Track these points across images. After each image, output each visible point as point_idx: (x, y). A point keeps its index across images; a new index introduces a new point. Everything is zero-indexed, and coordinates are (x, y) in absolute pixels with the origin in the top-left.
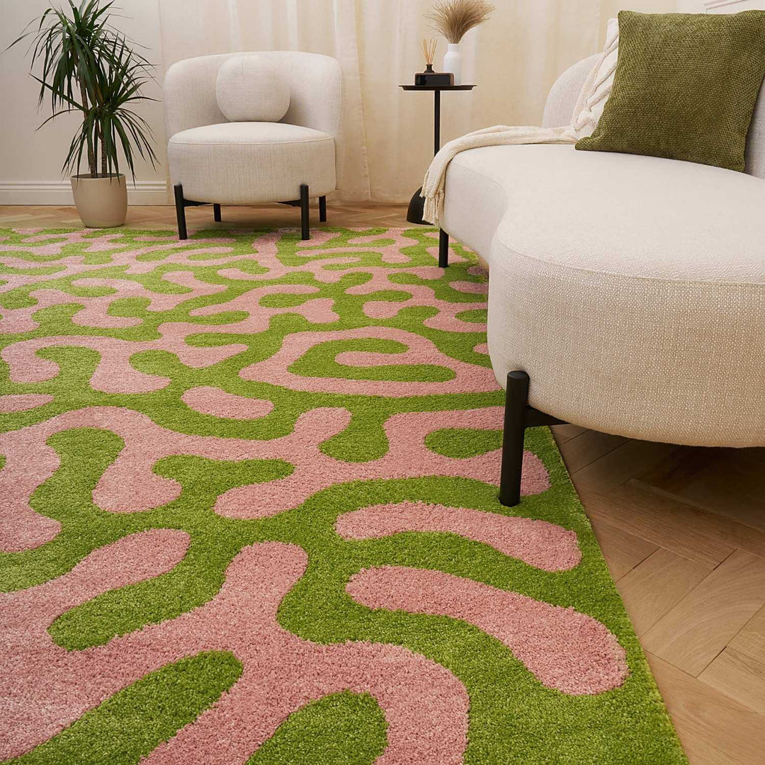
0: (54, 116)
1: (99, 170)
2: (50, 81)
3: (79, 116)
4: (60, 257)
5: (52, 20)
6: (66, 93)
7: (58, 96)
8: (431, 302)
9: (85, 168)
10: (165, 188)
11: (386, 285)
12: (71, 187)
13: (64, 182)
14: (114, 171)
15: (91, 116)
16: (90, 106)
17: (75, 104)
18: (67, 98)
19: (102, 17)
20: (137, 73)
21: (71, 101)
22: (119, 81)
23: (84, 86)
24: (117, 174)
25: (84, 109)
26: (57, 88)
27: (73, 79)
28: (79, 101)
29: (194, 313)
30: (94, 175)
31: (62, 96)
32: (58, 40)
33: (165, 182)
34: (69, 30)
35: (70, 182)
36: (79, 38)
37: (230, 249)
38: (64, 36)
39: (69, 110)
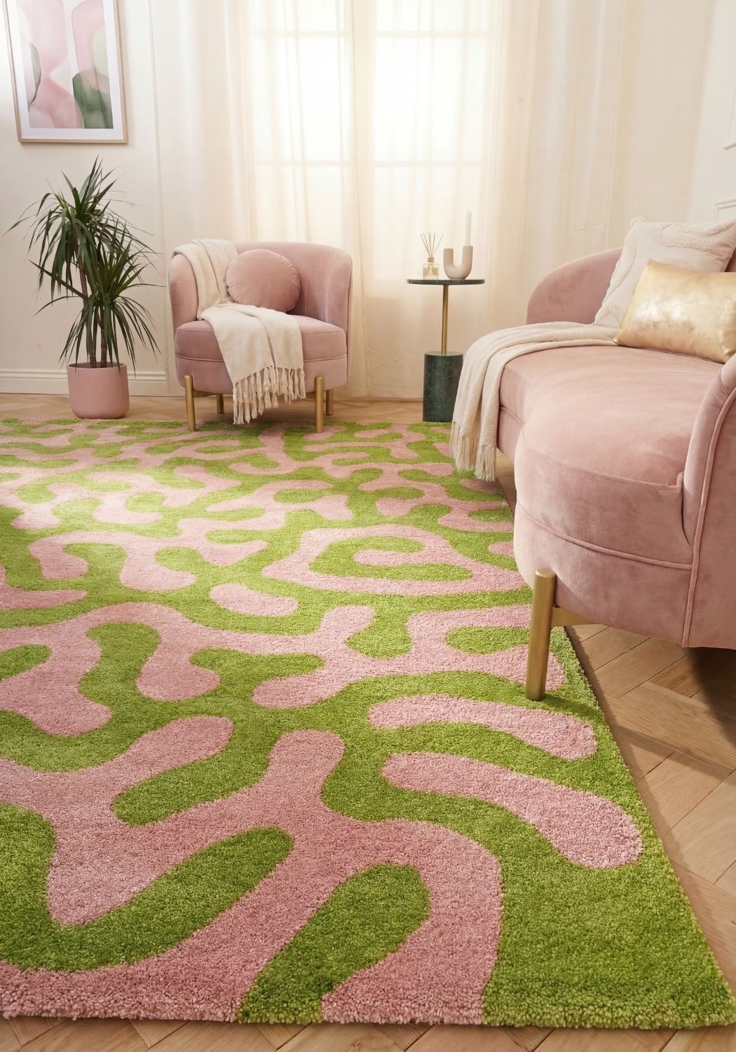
0: (53, 302)
1: (99, 358)
2: (49, 267)
3: (79, 303)
4: (70, 449)
5: (52, 203)
6: (64, 278)
7: (56, 282)
8: (443, 498)
9: (84, 358)
10: (164, 378)
11: (397, 482)
12: (66, 376)
13: (61, 371)
14: (115, 360)
15: (91, 303)
16: (89, 293)
17: (74, 291)
18: (65, 284)
19: (103, 202)
20: (139, 261)
21: (70, 288)
22: (120, 267)
23: (83, 272)
24: (118, 364)
25: (83, 296)
26: (55, 275)
27: (73, 267)
28: (79, 288)
29: (211, 509)
30: (93, 364)
31: (61, 282)
32: (57, 224)
33: (163, 373)
34: (68, 215)
35: (65, 371)
36: (80, 223)
37: (237, 443)
38: (64, 220)
39: (67, 297)
